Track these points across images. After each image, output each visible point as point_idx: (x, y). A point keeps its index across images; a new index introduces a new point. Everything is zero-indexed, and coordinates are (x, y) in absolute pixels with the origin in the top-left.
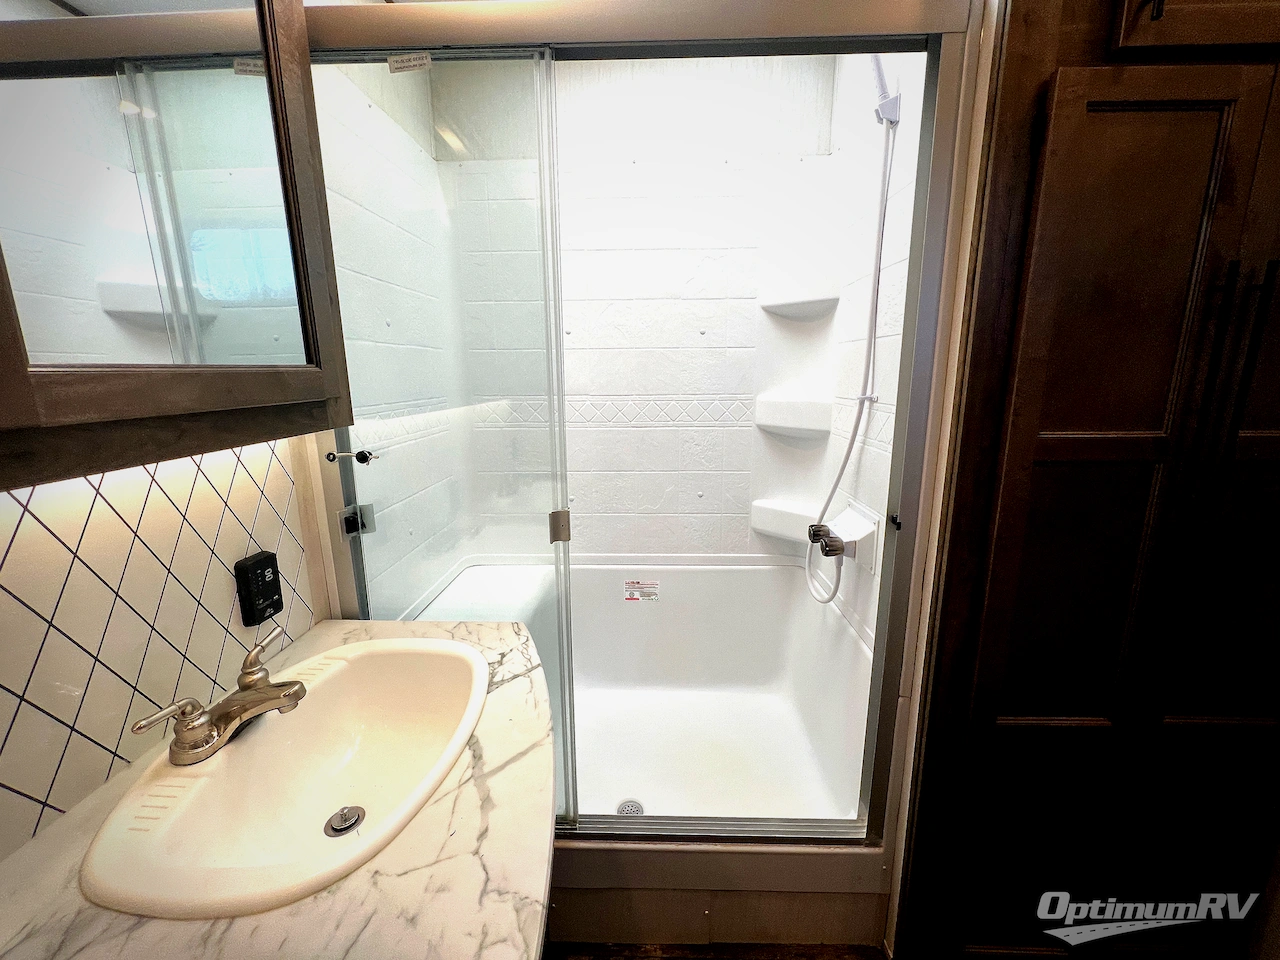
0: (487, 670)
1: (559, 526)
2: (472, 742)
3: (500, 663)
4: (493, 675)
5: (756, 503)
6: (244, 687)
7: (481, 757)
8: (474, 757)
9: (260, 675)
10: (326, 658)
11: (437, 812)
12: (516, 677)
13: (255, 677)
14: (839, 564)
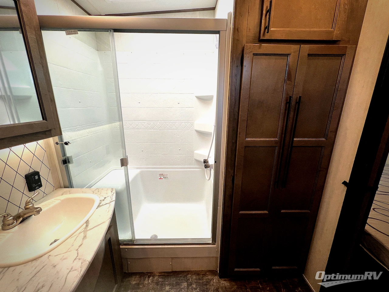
0: (99, 202)
1: (124, 162)
2: (87, 222)
3: (104, 200)
4: (100, 204)
5: (195, 152)
6: (26, 209)
7: (88, 226)
8: (86, 226)
9: (31, 205)
10: (54, 200)
11: (71, 240)
12: (106, 204)
13: (29, 206)
14: (211, 170)
